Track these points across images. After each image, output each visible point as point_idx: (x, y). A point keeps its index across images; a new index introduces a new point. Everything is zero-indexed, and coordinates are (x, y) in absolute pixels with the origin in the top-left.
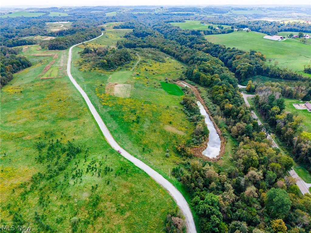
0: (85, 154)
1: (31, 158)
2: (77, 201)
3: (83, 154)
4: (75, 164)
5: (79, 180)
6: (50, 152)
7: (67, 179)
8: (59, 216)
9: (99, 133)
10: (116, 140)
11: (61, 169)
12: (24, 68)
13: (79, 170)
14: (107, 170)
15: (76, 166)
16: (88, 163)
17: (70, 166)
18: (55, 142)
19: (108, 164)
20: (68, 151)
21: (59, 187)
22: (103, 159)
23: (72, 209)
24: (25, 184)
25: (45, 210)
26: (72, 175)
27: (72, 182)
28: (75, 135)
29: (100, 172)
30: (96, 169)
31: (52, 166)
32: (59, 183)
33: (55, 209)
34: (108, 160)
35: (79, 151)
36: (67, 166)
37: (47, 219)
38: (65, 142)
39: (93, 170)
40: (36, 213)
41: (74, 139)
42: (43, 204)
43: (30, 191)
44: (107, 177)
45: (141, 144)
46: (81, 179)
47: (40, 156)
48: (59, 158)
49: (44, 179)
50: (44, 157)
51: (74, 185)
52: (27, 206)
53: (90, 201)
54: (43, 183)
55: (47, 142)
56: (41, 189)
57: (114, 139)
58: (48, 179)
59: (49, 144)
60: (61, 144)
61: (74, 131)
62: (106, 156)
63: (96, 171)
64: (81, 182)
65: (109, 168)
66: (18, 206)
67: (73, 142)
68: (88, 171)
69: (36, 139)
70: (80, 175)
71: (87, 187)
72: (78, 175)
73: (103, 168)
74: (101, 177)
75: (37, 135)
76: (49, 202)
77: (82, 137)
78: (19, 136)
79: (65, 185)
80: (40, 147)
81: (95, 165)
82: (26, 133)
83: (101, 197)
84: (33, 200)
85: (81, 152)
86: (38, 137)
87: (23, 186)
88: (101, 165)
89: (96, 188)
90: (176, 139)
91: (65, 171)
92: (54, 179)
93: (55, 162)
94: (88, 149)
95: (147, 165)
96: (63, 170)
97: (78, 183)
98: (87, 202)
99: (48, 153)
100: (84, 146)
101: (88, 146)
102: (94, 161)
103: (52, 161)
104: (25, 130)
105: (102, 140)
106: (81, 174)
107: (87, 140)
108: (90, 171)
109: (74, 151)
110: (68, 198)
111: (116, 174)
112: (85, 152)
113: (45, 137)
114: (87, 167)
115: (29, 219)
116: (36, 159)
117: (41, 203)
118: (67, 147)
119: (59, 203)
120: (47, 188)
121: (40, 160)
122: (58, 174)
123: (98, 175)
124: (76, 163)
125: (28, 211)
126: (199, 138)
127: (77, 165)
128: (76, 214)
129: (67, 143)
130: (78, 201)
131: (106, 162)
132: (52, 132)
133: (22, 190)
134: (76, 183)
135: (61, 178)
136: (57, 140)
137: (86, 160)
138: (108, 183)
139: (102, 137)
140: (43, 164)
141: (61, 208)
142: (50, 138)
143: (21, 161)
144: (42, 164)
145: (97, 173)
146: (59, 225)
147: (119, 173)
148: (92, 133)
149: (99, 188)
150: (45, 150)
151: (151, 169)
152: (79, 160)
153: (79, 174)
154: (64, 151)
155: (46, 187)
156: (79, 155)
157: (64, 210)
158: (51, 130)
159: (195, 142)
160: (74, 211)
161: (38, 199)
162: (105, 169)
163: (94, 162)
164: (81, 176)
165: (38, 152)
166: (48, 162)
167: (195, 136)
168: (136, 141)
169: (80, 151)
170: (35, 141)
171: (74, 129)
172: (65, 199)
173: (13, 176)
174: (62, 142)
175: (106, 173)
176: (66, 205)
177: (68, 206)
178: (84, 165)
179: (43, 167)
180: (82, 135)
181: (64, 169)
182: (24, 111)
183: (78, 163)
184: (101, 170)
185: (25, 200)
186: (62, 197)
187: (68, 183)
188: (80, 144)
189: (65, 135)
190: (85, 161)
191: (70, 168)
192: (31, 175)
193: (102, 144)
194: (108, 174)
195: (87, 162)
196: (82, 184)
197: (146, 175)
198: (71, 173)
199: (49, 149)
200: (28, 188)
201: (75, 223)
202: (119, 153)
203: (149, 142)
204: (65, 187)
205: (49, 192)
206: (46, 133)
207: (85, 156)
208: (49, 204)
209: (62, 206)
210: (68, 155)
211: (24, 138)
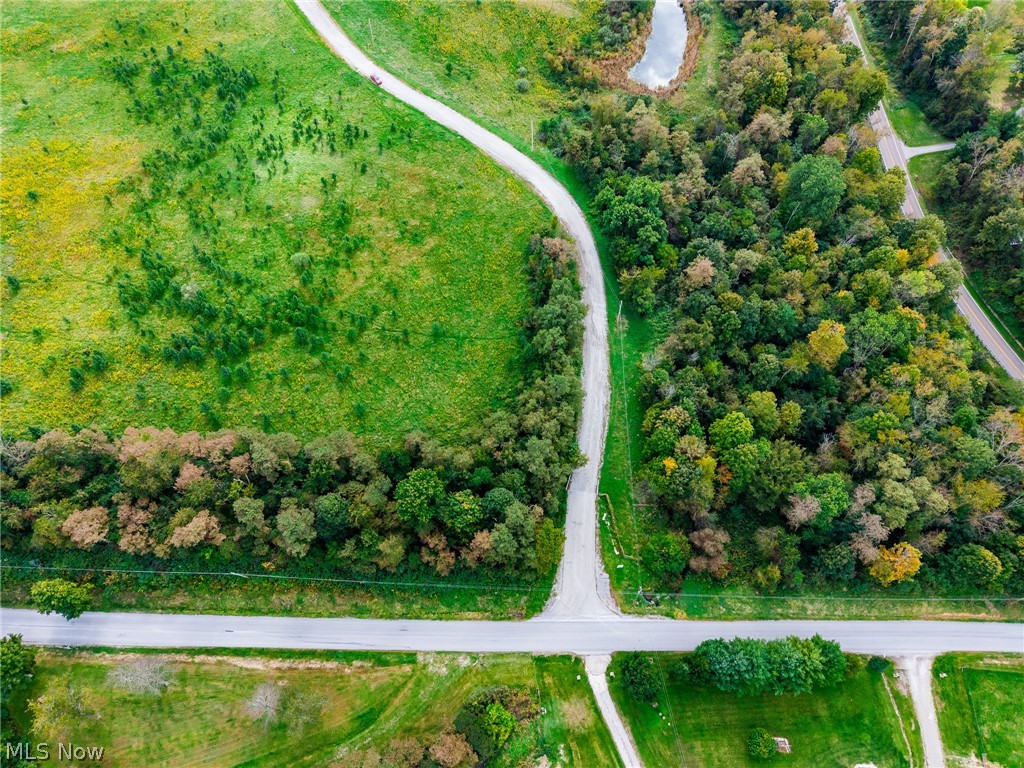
0: (273, 89)
1: (113, 110)
2: (291, 218)
3: (266, 92)
4: (254, 123)
5: (280, 167)
6: (163, 89)
7: (245, 163)
8: (256, 253)
9: (296, 19)
10: (359, 40)
11: (217, 138)
13: (272, 137)
14: (352, 135)
15: (258, 127)
16: (291, 117)
17: (240, 126)
18: (162, 56)
19: (351, 117)
20: (217, 84)
21: (229, 186)
22: (331, 102)
23: (283, 236)
24: (131, 183)
25: (215, 242)
26: (256, 152)
27: (262, 172)
28: (217, 29)
29: (334, 140)
30: (320, 132)
31: (186, 132)
32: (227, 177)
33: (241, 239)
34: (348, 106)
35: (251, 83)
36: (231, 128)
37: (229, 262)
38: (194, 53)
39: (310, 137)
40: (196, 250)
41: (221, 45)
42: (205, 229)
43: (155, 200)
44: (356, 153)
45: (438, 52)
46: (285, 163)
47: (137, 103)
48: (197, 105)
49: (180, 167)
50: (151, 106)
51: (270, 178)
52: (162, 235)
53: (326, 217)
54: (180, 179)
55: (138, 59)
56: (182, 194)
57: (350, 39)
58: (191, 167)
59: (147, 63)
60: (185, 62)
61: (210, 14)
62: (340, 93)
63: (320, 138)
64: (286, 171)
65: (356, 128)
66: (139, 236)
67: (222, 55)
68: (296, 140)
69: (96, 50)
70: (279, 152)
71: (307, 181)
72: (273, 152)
73: (338, 129)
74: (340, 154)
75: (94, 34)
76: (219, 224)
77: (243, 35)
78: (35, 43)
79: (245, 179)
80: (124, 75)
81: (312, 121)
82: (53, 28)
83: (352, 206)
84: (173, 219)
85: (258, 84)
86: (103, 40)
87: (126, 187)
88: (329, 121)
89: (334, 184)
90: (549, 32)
91: (231, 142)
92: (207, 166)
93: (190, 119)
94: (277, 73)
95: (465, 115)
96: (225, 141)
97: (278, 172)
98: (318, 220)
99: (159, 93)
100: (260, 64)
101: (273, 64)
102: (307, 111)
103: (179, 115)
104: (44, 20)
105: (313, 44)
106: (281, 148)
107: (262, 44)
108: (302, 139)
109: (235, 82)
110: (265, 212)
111: (380, 145)
112: (271, 86)
113: (126, 42)
114: (291, 129)
115: (182, 264)
116: (128, 111)
117: (197, 226)
118: (210, 73)
119: (247, 225)
120: (197, 188)
121: (142, 113)
122: (212, 153)
123: (329, 150)
124: (255, 117)
125: (171, 245)
126: (621, 25)
127: (262, 125)
128: (298, 247)
129: (202, 58)
130: (295, 218)
131: (342, 114)
132: (138, 23)
133: (130, 198)
134: (274, 174)
135: (225, 161)
136: (169, 48)
137: (281, 107)
138: (364, 171)
139: (309, 34)
140: (157, 124)
141: (255, 236)
142: (140, 44)
143: (83, 120)
144: (153, 126)
145: (324, 144)
146: (264, 273)
147: (389, 143)
148: (271, 20)
149: (343, 183)
150: (143, 84)
151: (477, 127)
152: (262, 110)
153: (275, 149)
154: (204, 84)
155: (195, 188)
156: (255, 95)
157: (265, 239)
158: (133, 15)
159: (607, 39)
160: (291, 240)
161: (186, 216)
162: (345, 131)
163: (307, 114)
164: (282, 154)
165: (124, 92)
166: (170, 121)
167: (608, 18)
168: (422, 42)
169: (254, 83)
170: (97, 54)
171: (210, 11)
172: (258, 215)
173: (86, 164)
174: (187, 54)
175: (352, 144)
176: (266, 227)
177: (273, 230)
178: (279, 123)
179: (159, 133)
180: (243, 30)
181: (227, 138)
183: (262, 118)
184: (334, 135)
185: (150, 221)
186: (247, 210)
187: (253, 175)
188: (246, 61)
189: (186, 31)
190: (279, 111)
191: (242, 135)
192: (137, 159)
193: (317, 58)
194: (356, 146)
195: (286, 115)
196: (292, 177)
197: (466, 145)
198: (251, 147)
199: (156, 80)
200: (146, 191)
201: (303, 266)
202: (374, 83)
203: (464, 45)
204: (246, 185)
205: (207, 200)
206: (120, 27)
207: (276, 96)
208: (221, 228)
209: (255, 230)
210: (221, 95)
211: (54, 47)
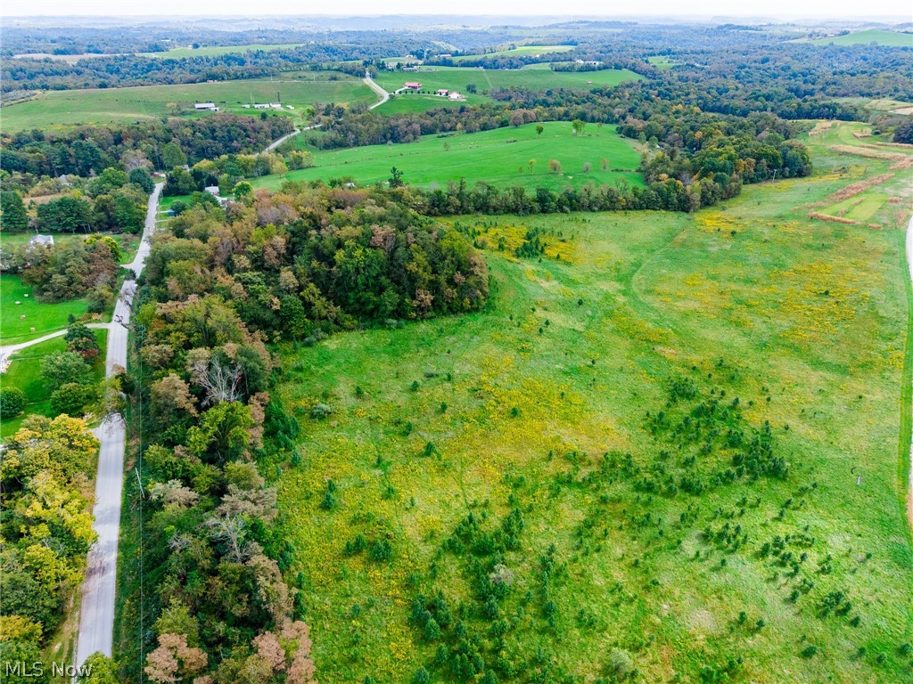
0: (794, 495)
1: (639, 406)
2: (665, 614)
3: (784, 491)
4: (738, 504)
5: (715, 560)
6: (694, 421)
7: (686, 527)
9: (894, 460)
11: (687, 487)
12: (784, 177)
13: (738, 529)
14: (835, 606)
15: (737, 510)
16: (782, 530)
17: (722, 497)
18: (727, 401)
19: (856, 588)
20: (744, 450)
21: (648, 532)
22: (847, 556)
23: (637, 621)
24: (582, 460)
25: (575, 560)
26: (706, 526)
27: (690, 546)
28: (800, 416)
29: (806, 591)
30: (796, 570)
31: (671, 462)
32: (656, 522)
35: (776, 472)
36: (711, 490)
38: (753, 420)
39: (782, 564)
40: (552, 550)
41: (787, 428)
42: (581, 542)
43: (579, 485)
44: (819, 628)
46: (723, 562)
47: (661, 415)
48: (706, 452)
49: (630, 480)
50: (668, 425)
51: (692, 560)
53: (703, 652)
54: (620, 488)
55: (705, 390)
56: (604, 500)
58: (638, 488)
59: (707, 397)
60: (739, 417)
61: (807, 402)
62: (869, 556)
63: (792, 575)
64: (716, 569)
65: (849, 606)
66: (534, 497)
67: (779, 436)
68: (764, 553)
69: (683, 366)
70: (730, 547)
71: (726, 599)
72: (725, 542)
73: (826, 585)
74: (797, 610)
75: (695, 359)
76: (598, 550)
77: (820, 435)
78: (651, 339)
79: (668, 539)
80: (679, 391)
81: (802, 552)
82: (674, 339)
83: (746, 673)
85: (785, 480)
86: (695, 364)
87: (574, 459)
88: (823, 570)
89: (752, 632)
91: (697, 500)
92: (650, 499)
93: (685, 456)
94: (815, 485)
96: (692, 495)
97: (707, 562)
98: (692, 646)
99: (686, 421)
100: (806, 468)
101: (822, 476)
102: (807, 540)
103: (680, 448)
104: (675, 331)
105: (890, 492)
106: (736, 547)
107: (831, 454)
108: (771, 558)
109: (760, 462)
110: (649, 583)
111: (862, 651)
112: (796, 491)
113: (710, 376)
114: (770, 540)
116: (648, 415)
118: (749, 437)
119: (619, 576)
120: (620, 507)
121: (657, 424)
122: (670, 494)
123: (788, 595)
124: (744, 502)
127: (742, 512)
128: (636, 648)
129: (759, 427)
130: (671, 617)
131: (848, 576)
132: (736, 371)
133: (566, 469)
134: (702, 560)
135: (670, 512)
136: (737, 400)
137: (781, 514)
138: (807, 654)
139: (895, 482)
140: (655, 439)
141: (612, 592)
142: (719, 384)
143: (613, 397)
144: (651, 439)
145: (790, 584)
148: (865, 444)
149: (764, 640)
150: (684, 408)
152: (759, 501)
153: (729, 541)
154: (733, 441)
155: (618, 505)
156: (769, 485)
157: (617, 605)
158: (741, 365)
160: (639, 632)
162: (831, 595)
163: (804, 542)
164: (733, 551)
165: (664, 403)
166: (670, 445)
169: (781, 476)
170: (680, 370)
171: (810, 400)
172: (640, 578)
173: (573, 423)
174: (746, 415)
175: (824, 614)
176: (631, 595)
177: (635, 604)
178: (764, 525)
179: (650, 446)
180: (824, 432)
181: (698, 494)
182: (708, 284)
183: (751, 507)
184: (811, 586)
186: (636, 564)
187: (679, 542)
188: (796, 455)
189: (769, 399)
190: (777, 515)
191: (715, 503)
192: (608, 448)
193: (880, 506)
194: (828, 621)
195: (780, 525)
196: (717, 580)
198: (709, 520)
199: (698, 413)
200: (584, 473)
201: (617, 669)
204: (664, 544)
205: (616, 523)
206: (720, 365)
207: (789, 502)
208: (595, 555)
209: (619, 588)
210: (737, 461)
211: (659, 348)
